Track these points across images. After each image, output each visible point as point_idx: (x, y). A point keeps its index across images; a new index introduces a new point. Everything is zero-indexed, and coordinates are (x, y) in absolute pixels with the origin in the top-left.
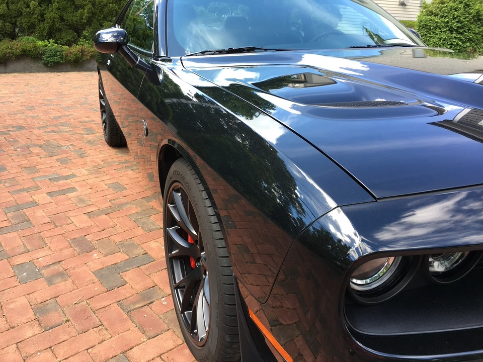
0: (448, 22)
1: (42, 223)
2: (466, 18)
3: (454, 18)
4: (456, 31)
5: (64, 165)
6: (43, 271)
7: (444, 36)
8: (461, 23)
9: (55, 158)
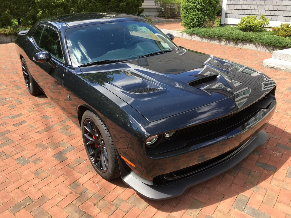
0: (196, 6)
1: (18, 139)
2: (205, 3)
3: (199, 4)
4: (201, 10)
5: (13, 109)
6: (30, 159)
7: (195, 13)
8: (202, 6)
9: (6, 106)
